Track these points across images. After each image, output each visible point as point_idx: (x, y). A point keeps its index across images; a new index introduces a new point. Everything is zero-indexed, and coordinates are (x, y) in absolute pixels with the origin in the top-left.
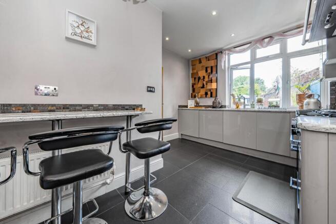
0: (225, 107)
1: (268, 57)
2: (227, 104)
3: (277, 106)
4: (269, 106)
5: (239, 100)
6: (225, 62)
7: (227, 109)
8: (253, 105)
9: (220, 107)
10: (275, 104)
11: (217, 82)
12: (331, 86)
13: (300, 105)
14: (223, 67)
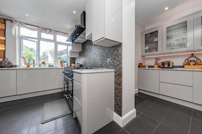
0: (16, 66)
1: (48, 39)
2: (17, 64)
3: (52, 66)
4: (49, 66)
5: (29, 62)
6: (15, 30)
7: (17, 68)
8: (40, 65)
9: (10, 67)
10: (51, 65)
11: (5, 44)
12: (70, 59)
13: (61, 65)
14: (14, 34)
